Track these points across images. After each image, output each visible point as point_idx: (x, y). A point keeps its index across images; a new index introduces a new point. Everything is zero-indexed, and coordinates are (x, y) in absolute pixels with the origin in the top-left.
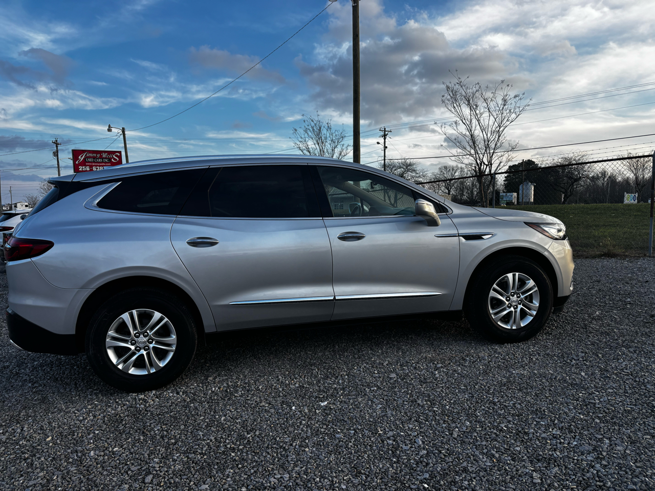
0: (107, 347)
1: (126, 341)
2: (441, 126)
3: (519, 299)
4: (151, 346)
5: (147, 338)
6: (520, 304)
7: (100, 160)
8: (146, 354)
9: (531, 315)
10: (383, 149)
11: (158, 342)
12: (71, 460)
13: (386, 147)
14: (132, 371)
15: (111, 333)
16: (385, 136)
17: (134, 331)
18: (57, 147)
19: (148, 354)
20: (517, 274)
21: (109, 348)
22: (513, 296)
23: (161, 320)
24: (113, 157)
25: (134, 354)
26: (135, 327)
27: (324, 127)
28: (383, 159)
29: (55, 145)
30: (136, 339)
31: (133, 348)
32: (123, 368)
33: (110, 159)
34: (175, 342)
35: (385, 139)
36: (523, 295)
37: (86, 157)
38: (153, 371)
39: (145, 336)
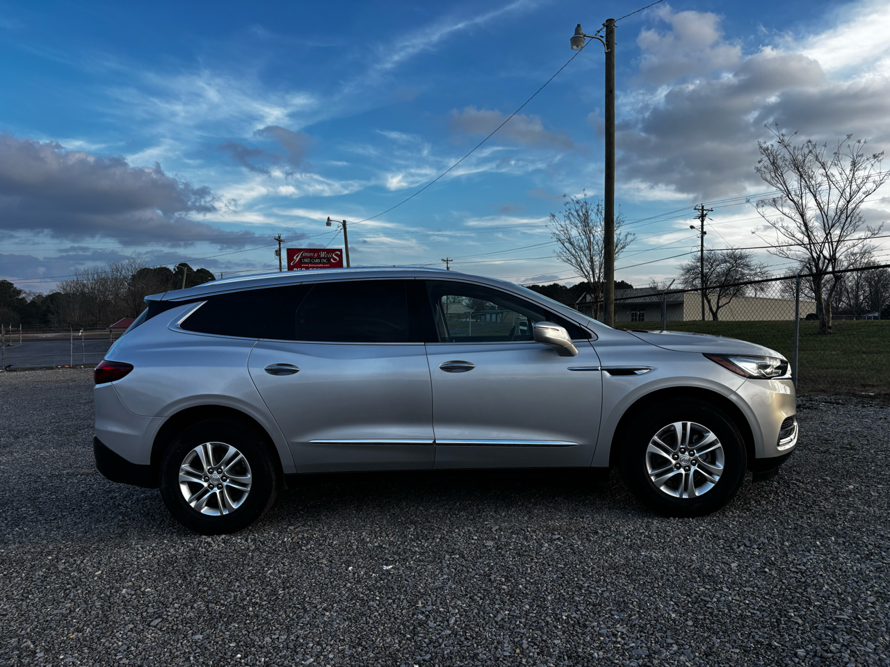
0: (180, 481)
1: (199, 477)
2: (757, 205)
3: (692, 458)
4: (225, 484)
5: (221, 475)
6: (694, 465)
7: (317, 261)
8: (220, 492)
9: (712, 482)
10: (700, 235)
11: (233, 481)
12: (102, 595)
13: (705, 233)
14: (205, 510)
15: (185, 466)
16: (702, 217)
17: (207, 466)
18: (280, 244)
19: (222, 493)
20: (689, 424)
21: (184, 482)
22: (683, 453)
23: (236, 455)
24: (332, 257)
25: (207, 491)
26: (208, 462)
27: (592, 210)
28: (700, 249)
29: (277, 242)
30: (209, 475)
31: (205, 485)
32: (195, 506)
33: (329, 259)
34: (250, 482)
35: (702, 221)
36: (698, 452)
37: (302, 257)
38: (226, 513)
39: (219, 473)
